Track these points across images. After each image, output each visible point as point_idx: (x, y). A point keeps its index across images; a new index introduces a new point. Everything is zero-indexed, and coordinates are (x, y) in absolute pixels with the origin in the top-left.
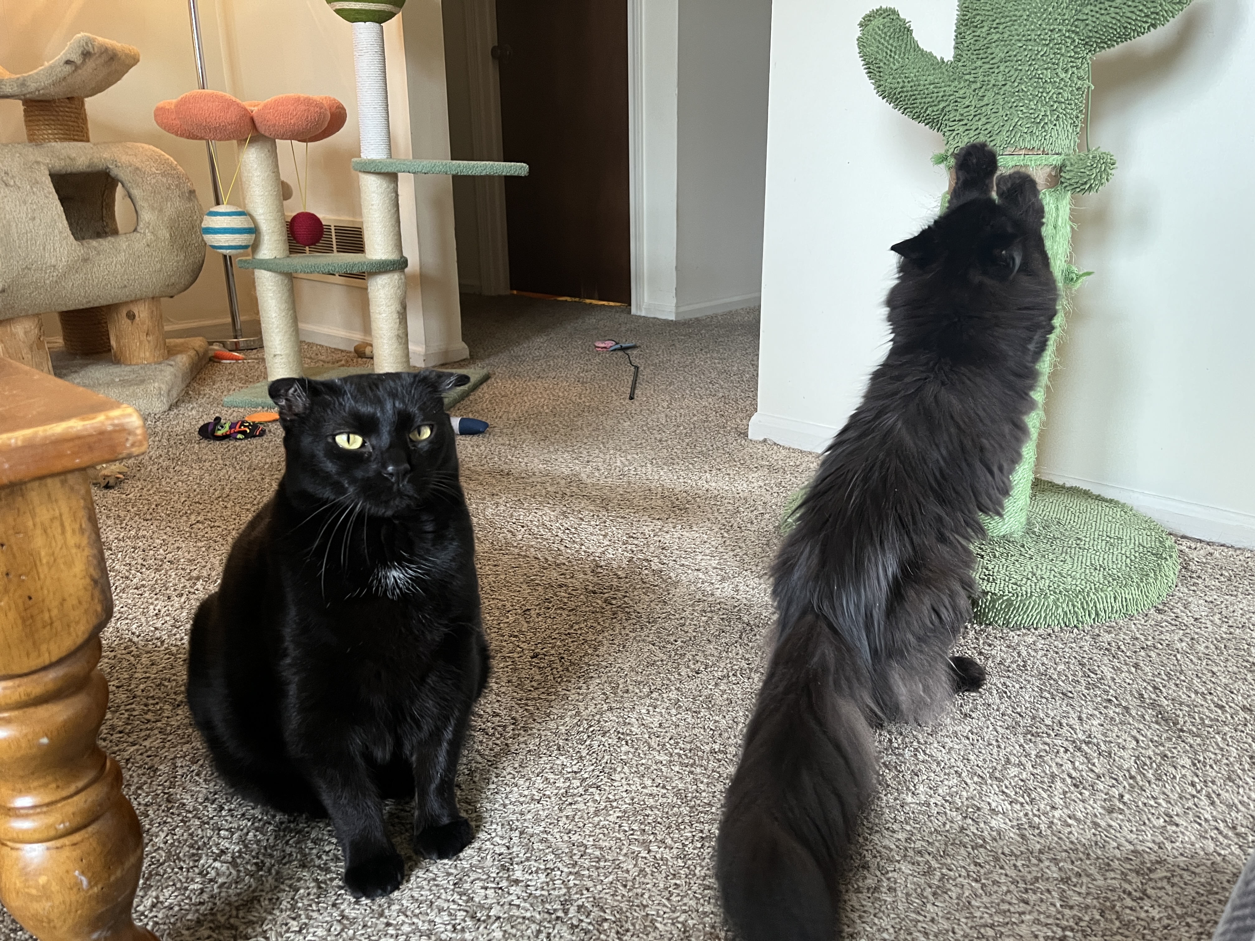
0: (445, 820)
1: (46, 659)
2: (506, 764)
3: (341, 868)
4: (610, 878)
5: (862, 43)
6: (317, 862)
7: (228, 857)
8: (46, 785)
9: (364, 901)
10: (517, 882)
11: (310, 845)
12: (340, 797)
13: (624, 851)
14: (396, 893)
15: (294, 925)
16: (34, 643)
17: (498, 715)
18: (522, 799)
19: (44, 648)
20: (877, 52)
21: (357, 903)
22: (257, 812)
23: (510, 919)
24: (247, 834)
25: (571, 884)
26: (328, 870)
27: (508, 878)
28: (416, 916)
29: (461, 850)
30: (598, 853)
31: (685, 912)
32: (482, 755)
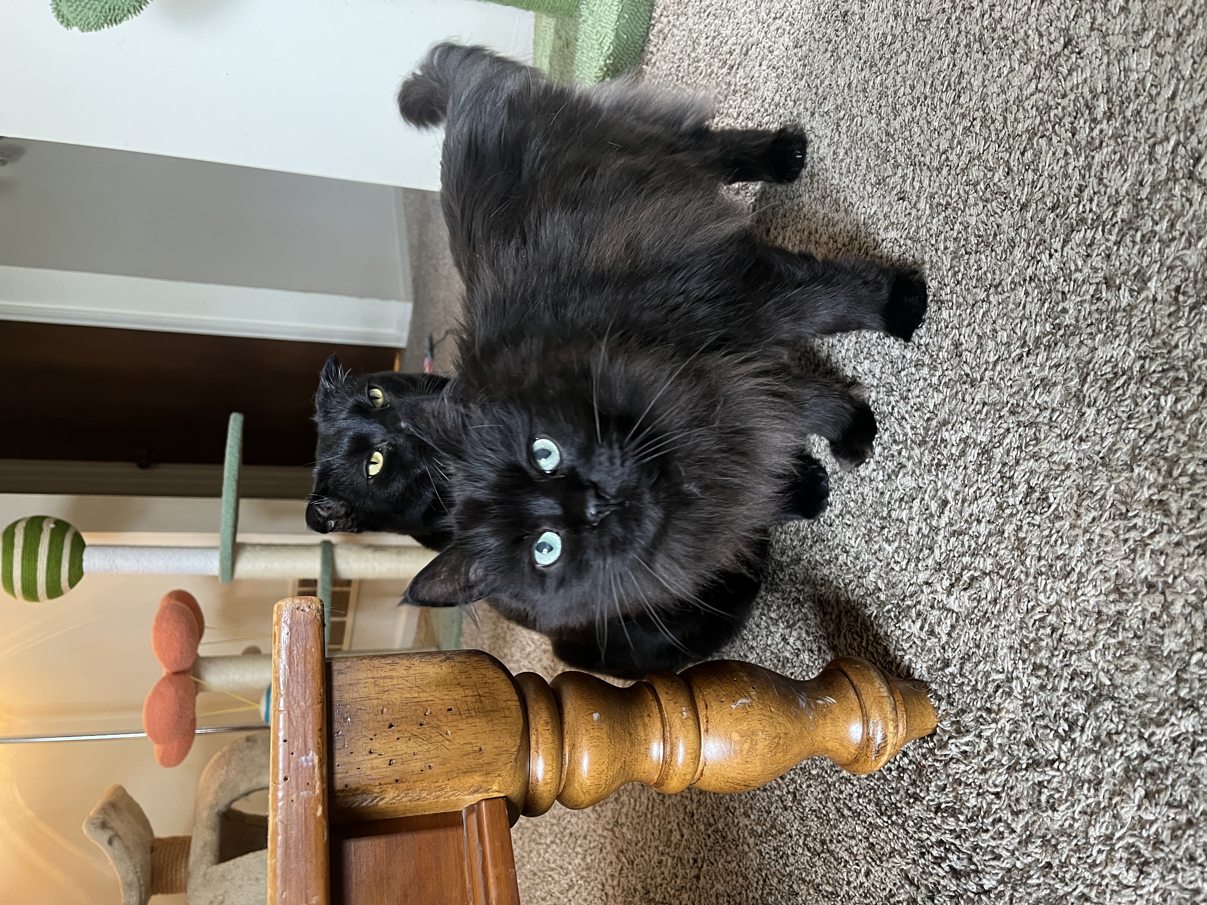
1: (515, 704)
5: (86, 27)
6: (798, 549)
7: (787, 632)
8: (645, 725)
9: (830, 499)
11: (785, 558)
15: (842, 558)
16: (494, 711)
19: (503, 704)
20: (95, 10)
21: (831, 505)
22: (757, 613)
24: (771, 618)
31: (864, 188)
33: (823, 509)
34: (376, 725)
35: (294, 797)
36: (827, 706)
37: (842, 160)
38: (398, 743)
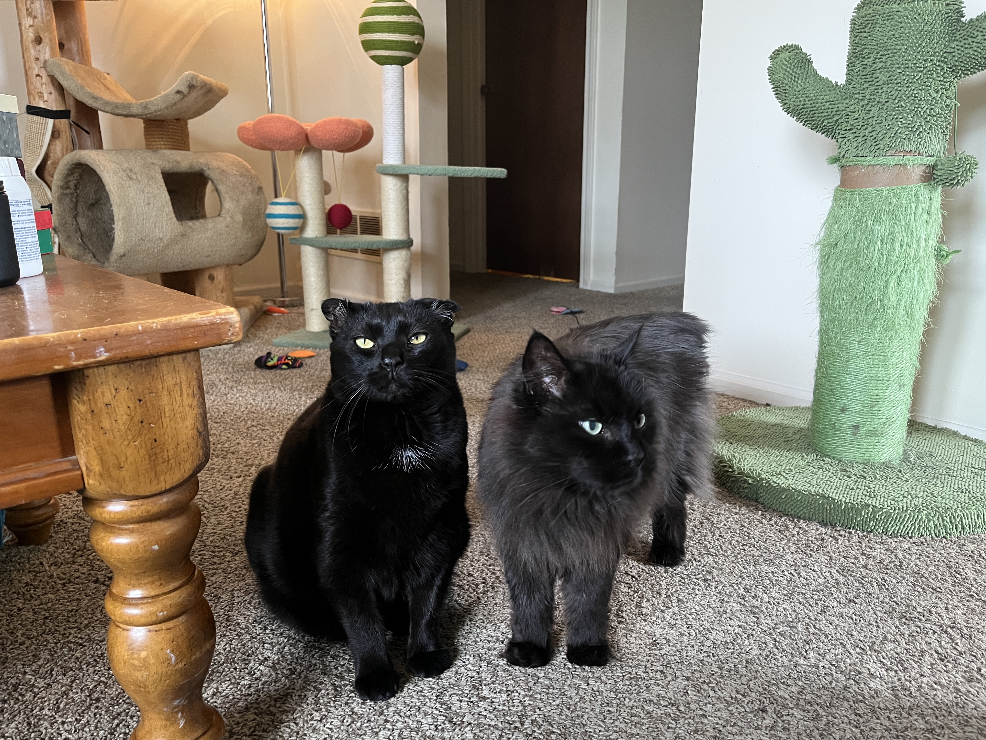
0: (431, 648)
1: (163, 486)
3: (353, 677)
4: (557, 702)
5: (771, 72)
6: (335, 672)
7: (270, 663)
8: (153, 582)
9: (368, 702)
10: (485, 698)
11: (330, 659)
13: (569, 682)
14: (393, 699)
16: (156, 473)
17: (472, 575)
18: (489, 639)
19: (162, 478)
20: (784, 78)
21: (363, 703)
22: (292, 633)
23: (478, 725)
24: (284, 647)
25: (526, 703)
26: (342, 678)
27: (477, 695)
28: (408, 717)
29: (442, 672)
30: (547, 682)
31: (616, 732)
32: (459, 604)
33: (360, 697)
34: (140, 390)
35: (70, 348)
36: (176, 722)
37: (643, 709)
38: (125, 407)
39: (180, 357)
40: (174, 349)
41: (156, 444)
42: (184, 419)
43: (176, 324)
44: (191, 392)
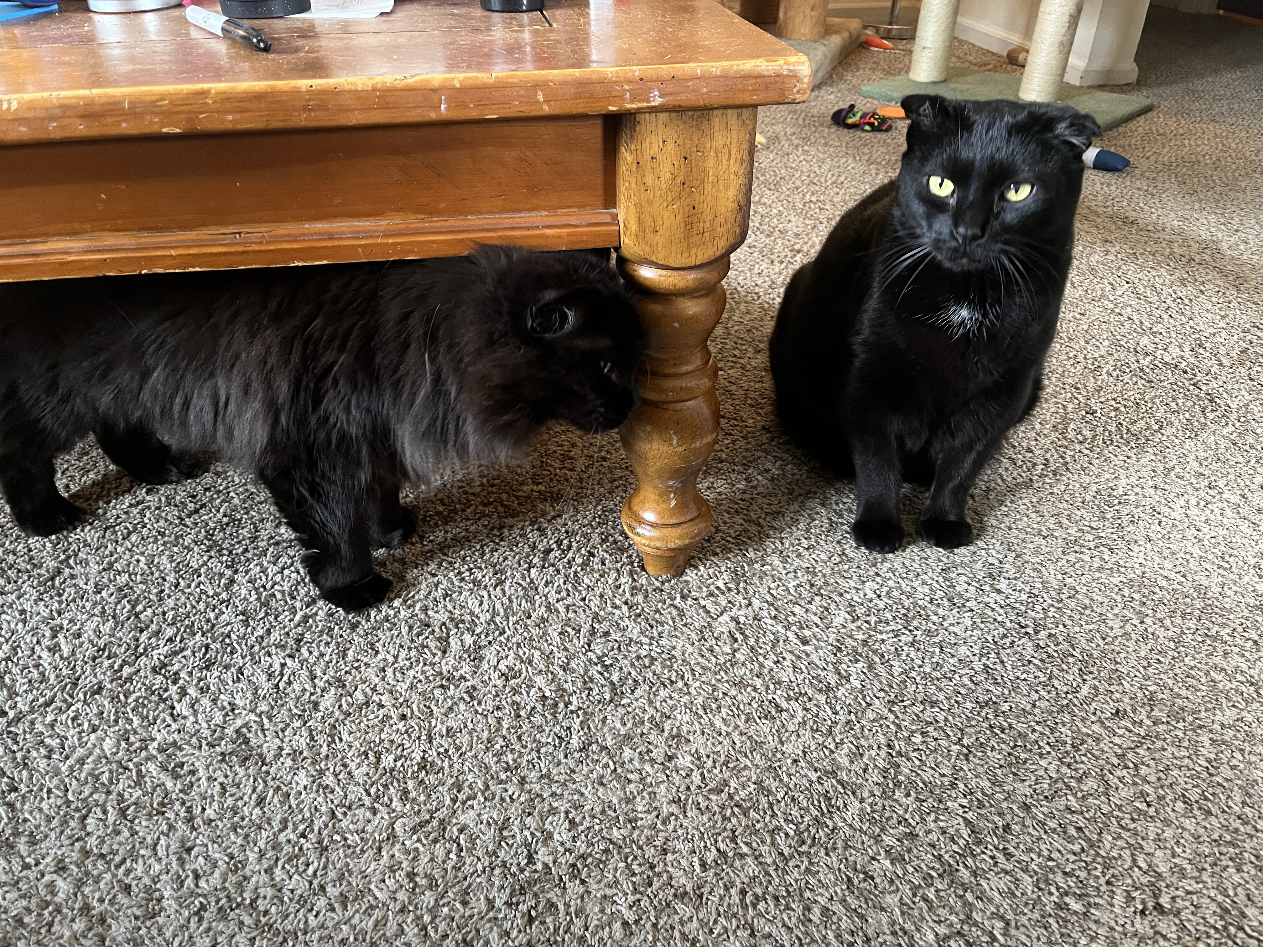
0: (952, 518)
1: (692, 261)
2: (1024, 495)
3: (853, 519)
4: (1091, 627)
6: (834, 507)
7: (769, 476)
11: (833, 492)
12: (869, 462)
13: (1116, 611)
14: (891, 555)
15: (805, 543)
16: (688, 245)
19: (693, 251)
21: (856, 548)
22: (798, 453)
23: (982, 615)
24: (787, 465)
26: (841, 516)
28: (902, 578)
29: (957, 547)
34: (688, 146)
35: (626, 87)
36: (668, 500)
38: (670, 164)
39: (735, 112)
40: (730, 102)
41: (693, 211)
42: (727, 189)
43: (737, 72)
44: (739, 157)
